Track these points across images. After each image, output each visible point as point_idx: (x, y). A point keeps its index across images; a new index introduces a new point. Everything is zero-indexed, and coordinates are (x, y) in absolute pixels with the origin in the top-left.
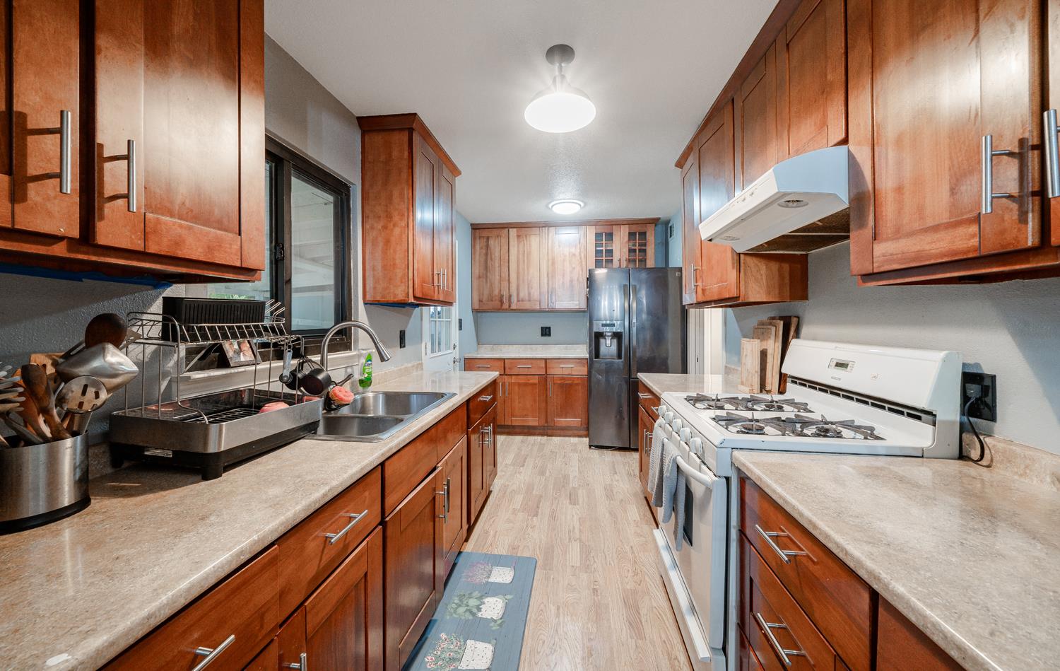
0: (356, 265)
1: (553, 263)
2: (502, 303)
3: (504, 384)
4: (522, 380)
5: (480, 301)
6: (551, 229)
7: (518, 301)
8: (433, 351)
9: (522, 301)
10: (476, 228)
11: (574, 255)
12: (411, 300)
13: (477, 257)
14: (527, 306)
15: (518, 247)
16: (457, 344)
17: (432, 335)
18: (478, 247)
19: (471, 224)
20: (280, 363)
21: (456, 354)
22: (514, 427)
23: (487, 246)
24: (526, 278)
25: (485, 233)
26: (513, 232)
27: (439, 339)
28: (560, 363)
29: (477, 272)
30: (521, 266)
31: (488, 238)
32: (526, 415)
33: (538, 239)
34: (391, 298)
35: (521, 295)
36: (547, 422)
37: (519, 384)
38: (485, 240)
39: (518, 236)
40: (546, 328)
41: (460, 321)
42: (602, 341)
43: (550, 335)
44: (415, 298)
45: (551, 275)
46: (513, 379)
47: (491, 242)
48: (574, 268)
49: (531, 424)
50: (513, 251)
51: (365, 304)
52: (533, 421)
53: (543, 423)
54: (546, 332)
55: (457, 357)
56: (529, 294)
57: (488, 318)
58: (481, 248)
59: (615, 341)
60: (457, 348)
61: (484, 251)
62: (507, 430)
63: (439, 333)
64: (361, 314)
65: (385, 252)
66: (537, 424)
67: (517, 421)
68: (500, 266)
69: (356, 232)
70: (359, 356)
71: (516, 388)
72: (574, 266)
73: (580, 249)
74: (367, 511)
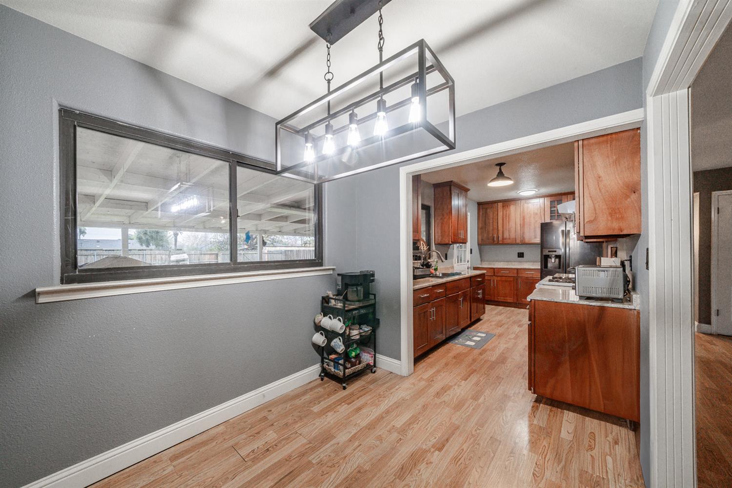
0: (432, 232)
1: (524, 219)
2: (493, 239)
3: (494, 281)
4: (504, 279)
5: (482, 240)
6: (522, 201)
7: (503, 239)
8: (458, 263)
9: (506, 239)
10: (480, 204)
11: (537, 214)
12: (450, 243)
13: (481, 218)
14: (509, 241)
15: (503, 212)
16: (470, 260)
17: (458, 257)
18: (481, 213)
19: (478, 203)
20: (420, 261)
21: (469, 265)
22: (499, 302)
23: (486, 213)
24: (507, 228)
25: (486, 206)
26: (500, 204)
27: (461, 258)
28: (527, 271)
29: (480, 226)
30: (505, 221)
31: (486, 209)
32: (507, 297)
33: (514, 207)
34: (443, 242)
35: (505, 237)
36: (517, 300)
37: (502, 281)
38: (485, 210)
39: (503, 207)
40: (521, 253)
41: (471, 250)
42: (549, 259)
43: (523, 257)
44: (452, 242)
45: (523, 226)
46: (499, 278)
47: (488, 210)
48: (536, 221)
49: (509, 301)
50: (500, 214)
51: (435, 244)
52: (510, 300)
53: (515, 301)
54: (521, 255)
55: (470, 266)
56: (509, 235)
57: (486, 248)
58: (483, 214)
59: (557, 260)
60: (469, 262)
61: (484, 215)
62: (495, 303)
63: (461, 255)
64: (433, 247)
65: (442, 227)
66: (512, 301)
67: (501, 299)
68: (493, 222)
69: (432, 221)
70: (434, 261)
71: (501, 283)
72: (536, 220)
73: (540, 210)
74: (443, 290)
